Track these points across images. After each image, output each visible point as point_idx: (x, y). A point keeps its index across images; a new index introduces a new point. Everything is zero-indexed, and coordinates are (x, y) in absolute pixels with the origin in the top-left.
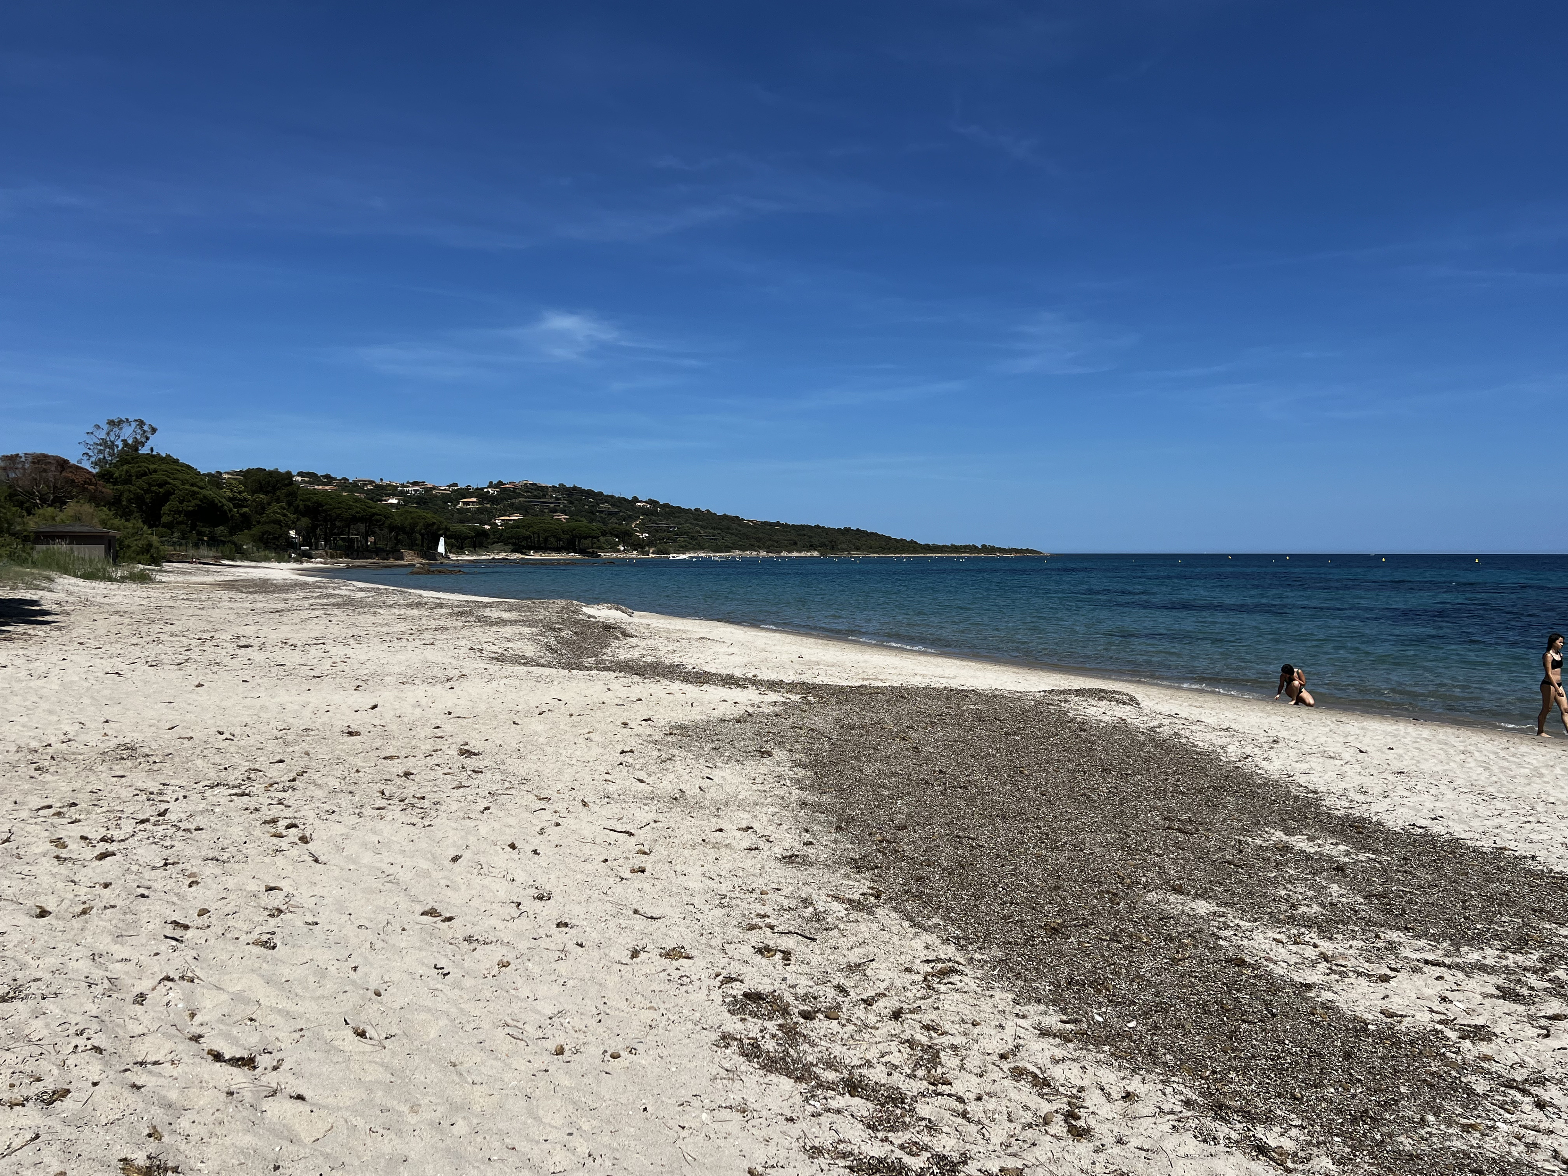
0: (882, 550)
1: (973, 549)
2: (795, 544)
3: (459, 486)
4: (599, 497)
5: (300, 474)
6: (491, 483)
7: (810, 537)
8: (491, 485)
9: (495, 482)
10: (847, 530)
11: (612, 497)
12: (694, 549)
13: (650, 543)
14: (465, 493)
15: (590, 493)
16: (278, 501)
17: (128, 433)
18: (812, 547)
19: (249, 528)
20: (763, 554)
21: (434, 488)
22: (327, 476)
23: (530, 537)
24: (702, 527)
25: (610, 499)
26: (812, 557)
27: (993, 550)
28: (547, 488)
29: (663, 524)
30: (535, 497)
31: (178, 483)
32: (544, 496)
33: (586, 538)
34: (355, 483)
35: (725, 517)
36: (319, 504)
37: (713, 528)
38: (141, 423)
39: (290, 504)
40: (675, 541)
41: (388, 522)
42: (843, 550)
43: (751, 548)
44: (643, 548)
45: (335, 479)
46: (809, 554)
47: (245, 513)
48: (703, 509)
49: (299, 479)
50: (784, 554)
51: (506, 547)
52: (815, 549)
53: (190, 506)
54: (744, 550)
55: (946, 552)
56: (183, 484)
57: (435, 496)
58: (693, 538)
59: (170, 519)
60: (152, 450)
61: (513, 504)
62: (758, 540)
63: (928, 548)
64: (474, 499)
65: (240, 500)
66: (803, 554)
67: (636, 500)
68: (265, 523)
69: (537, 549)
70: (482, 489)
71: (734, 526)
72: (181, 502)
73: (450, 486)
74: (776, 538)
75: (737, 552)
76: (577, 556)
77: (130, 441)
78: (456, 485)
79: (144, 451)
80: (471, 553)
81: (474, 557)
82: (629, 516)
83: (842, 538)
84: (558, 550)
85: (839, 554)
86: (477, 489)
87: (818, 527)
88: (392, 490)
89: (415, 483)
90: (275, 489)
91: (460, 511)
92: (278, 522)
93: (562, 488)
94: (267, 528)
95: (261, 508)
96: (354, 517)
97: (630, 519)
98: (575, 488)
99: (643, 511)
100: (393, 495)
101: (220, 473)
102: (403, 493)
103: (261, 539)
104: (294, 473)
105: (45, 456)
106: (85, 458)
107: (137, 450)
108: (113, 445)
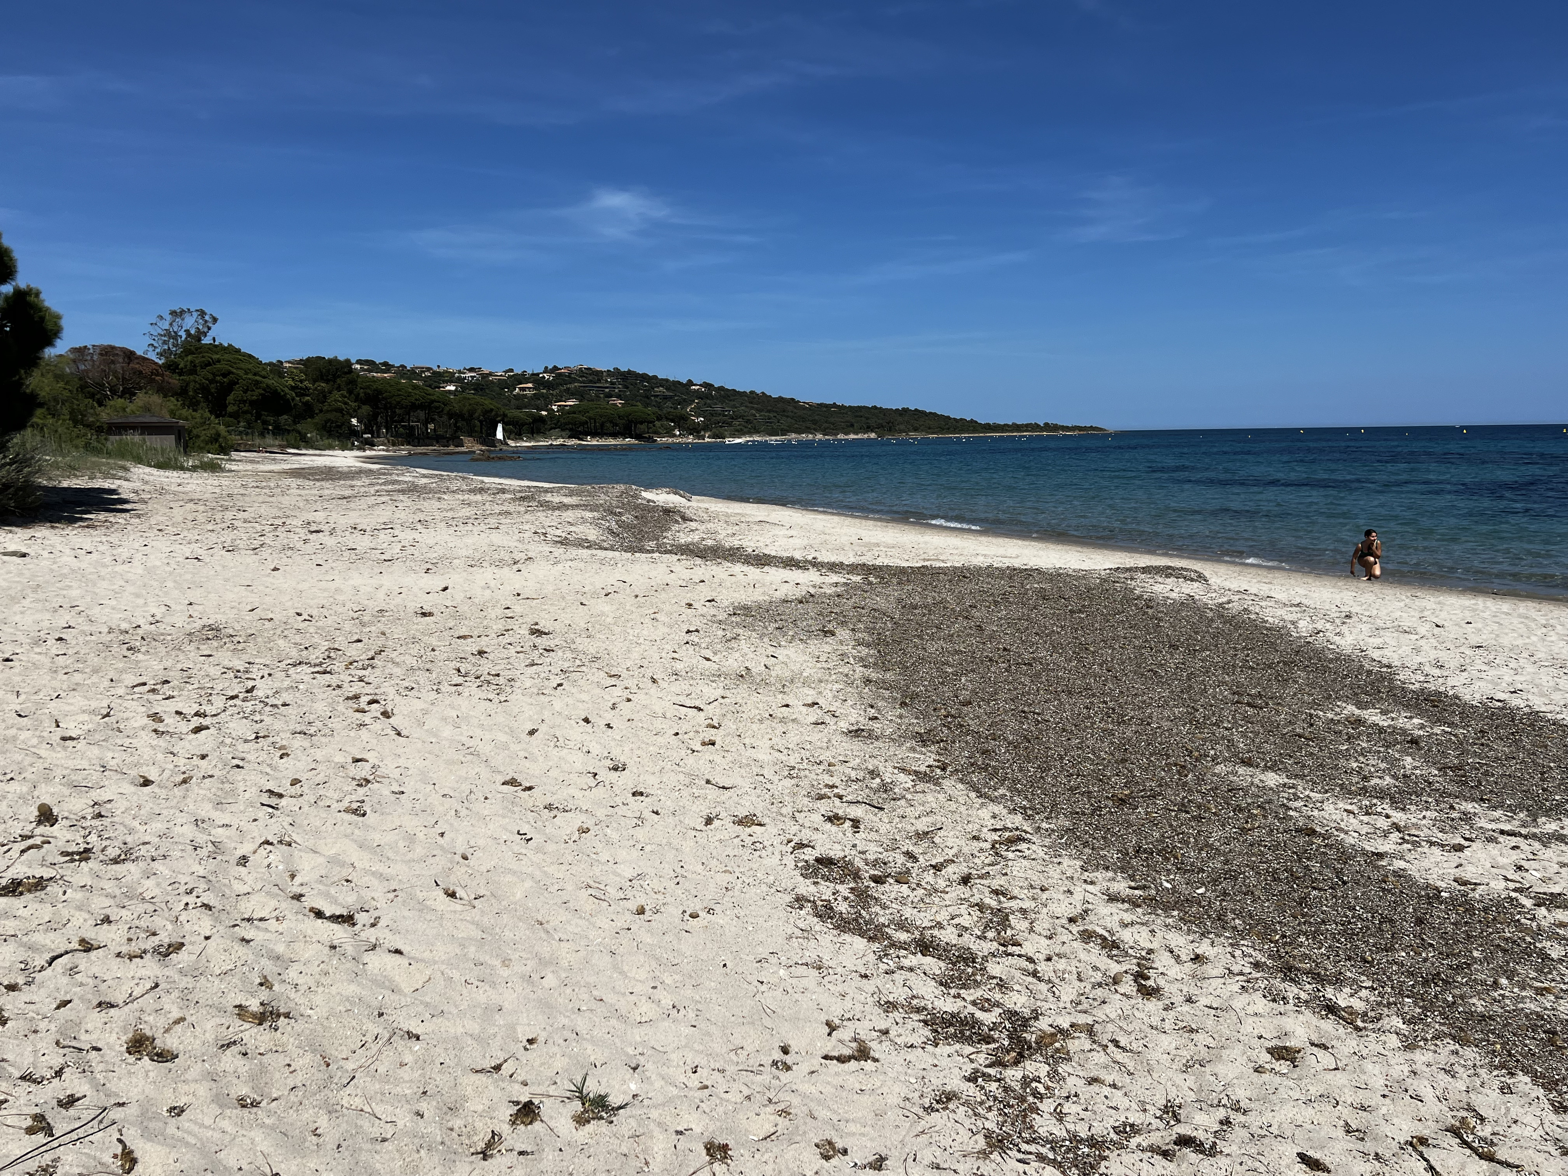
0: (941, 430)
1: (1035, 427)
2: (852, 425)
3: (516, 372)
4: (653, 381)
5: (359, 362)
6: (546, 368)
7: (867, 418)
8: (546, 370)
9: (550, 367)
10: (905, 411)
11: (667, 380)
12: (750, 433)
13: (706, 427)
14: (521, 378)
15: (644, 377)
16: (339, 389)
17: (190, 323)
18: (869, 429)
19: (312, 417)
20: (819, 436)
21: (491, 374)
22: (385, 364)
23: (586, 423)
24: (758, 410)
25: (665, 383)
26: (869, 439)
27: (1056, 428)
28: (602, 372)
29: (718, 408)
30: (591, 382)
31: (241, 373)
32: (599, 381)
33: (641, 423)
34: (413, 371)
35: (781, 399)
36: (379, 392)
37: (769, 411)
38: (202, 313)
39: (350, 392)
40: (730, 425)
41: (447, 409)
42: (901, 431)
43: (808, 430)
44: (698, 432)
45: (393, 366)
46: (866, 436)
47: (308, 401)
48: (758, 392)
49: (358, 366)
50: (841, 436)
51: (564, 434)
52: (872, 431)
53: (254, 395)
54: (800, 433)
55: (1007, 431)
56: (246, 373)
57: (492, 381)
58: (748, 422)
59: (235, 408)
60: (214, 339)
61: (568, 389)
62: (815, 422)
63: (988, 427)
64: (530, 385)
65: (301, 388)
66: (859, 436)
67: (690, 383)
68: (328, 411)
69: (594, 435)
70: (538, 374)
71: (790, 408)
72: (245, 392)
73: (506, 372)
74: (832, 420)
75: (793, 435)
76: (633, 441)
77: (193, 332)
78: (511, 370)
79: (207, 340)
80: (529, 439)
81: (532, 444)
82: (684, 400)
83: (900, 419)
84: (614, 435)
85: (897, 436)
86: (533, 374)
87: (875, 407)
88: (449, 377)
89: (471, 370)
90: (335, 377)
91: (517, 397)
92: (340, 410)
93: (617, 373)
94: (329, 416)
95: (323, 397)
96: (413, 404)
97: (686, 402)
98: (629, 372)
99: (698, 394)
100: (450, 382)
101: (281, 363)
102: (460, 380)
103: (324, 427)
104: (353, 361)
105: (113, 348)
106: (151, 349)
107: (200, 340)
108: (176, 336)
